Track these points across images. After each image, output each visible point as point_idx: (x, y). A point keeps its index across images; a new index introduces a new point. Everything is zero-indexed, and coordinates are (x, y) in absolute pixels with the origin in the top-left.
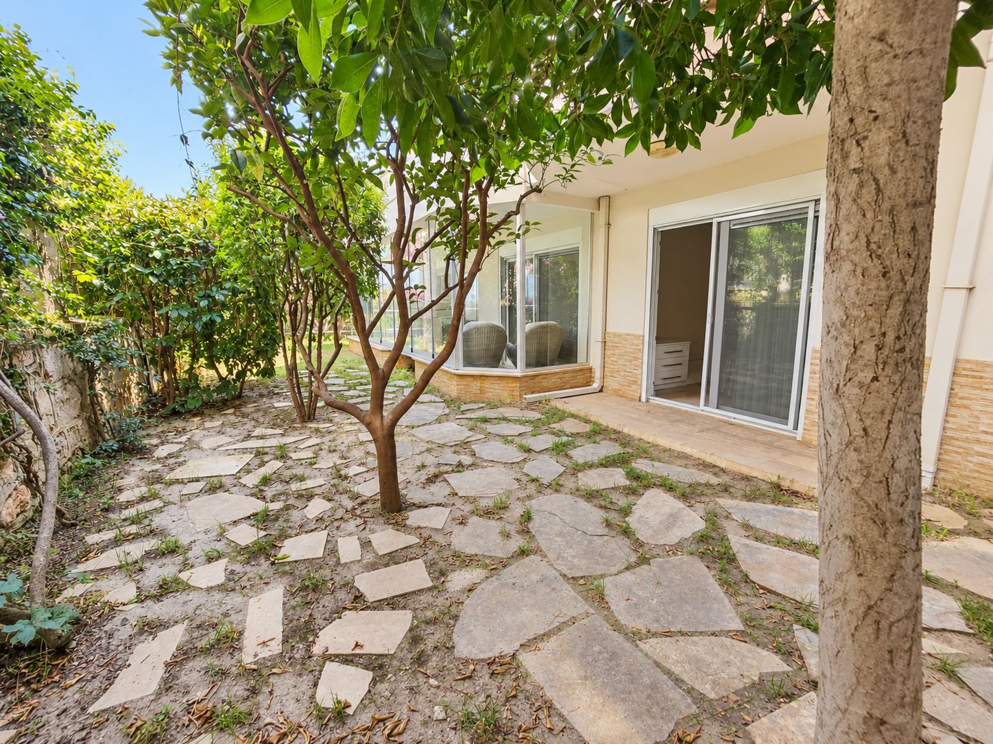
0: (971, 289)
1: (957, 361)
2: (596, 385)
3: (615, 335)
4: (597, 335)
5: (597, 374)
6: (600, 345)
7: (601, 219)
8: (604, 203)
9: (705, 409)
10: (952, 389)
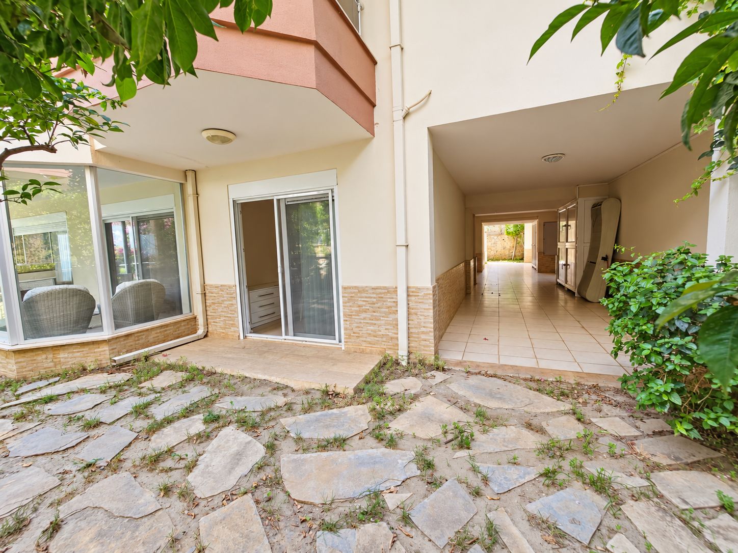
0: (407, 246)
1: (408, 288)
2: (201, 331)
3: (211, 286)
4: (197, 288)
5: (201, 321)
6: (199, 297)
7: (190, 189)
8: (190, 176)
9: (285, 338)
10: (408, 304)
